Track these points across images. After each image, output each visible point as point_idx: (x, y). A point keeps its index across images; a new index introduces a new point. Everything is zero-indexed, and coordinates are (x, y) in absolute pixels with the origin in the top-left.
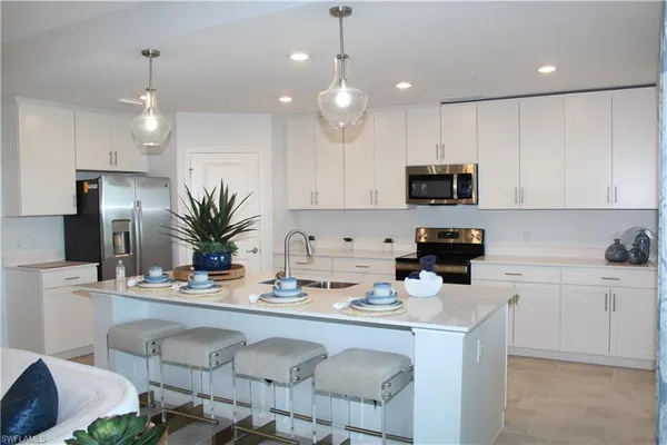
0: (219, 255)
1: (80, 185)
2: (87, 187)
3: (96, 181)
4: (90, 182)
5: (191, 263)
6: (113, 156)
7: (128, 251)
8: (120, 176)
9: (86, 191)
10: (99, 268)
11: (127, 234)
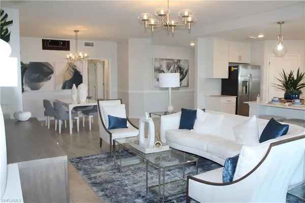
0: (296, 94)
1: (230, 68)
2: (233, 69)
3: (237, 67)
4: (234, 67)
5: (283, 97)
6: (240, 57)
7: (246, 92)
8: (245, 65)
9: (232, 70)
10: (237, 98)
11: (246, 86)
